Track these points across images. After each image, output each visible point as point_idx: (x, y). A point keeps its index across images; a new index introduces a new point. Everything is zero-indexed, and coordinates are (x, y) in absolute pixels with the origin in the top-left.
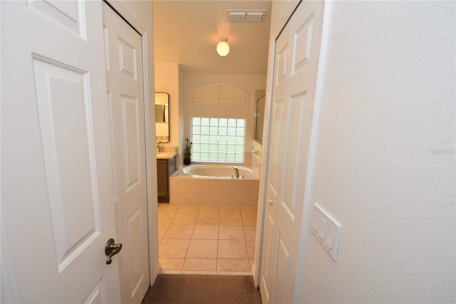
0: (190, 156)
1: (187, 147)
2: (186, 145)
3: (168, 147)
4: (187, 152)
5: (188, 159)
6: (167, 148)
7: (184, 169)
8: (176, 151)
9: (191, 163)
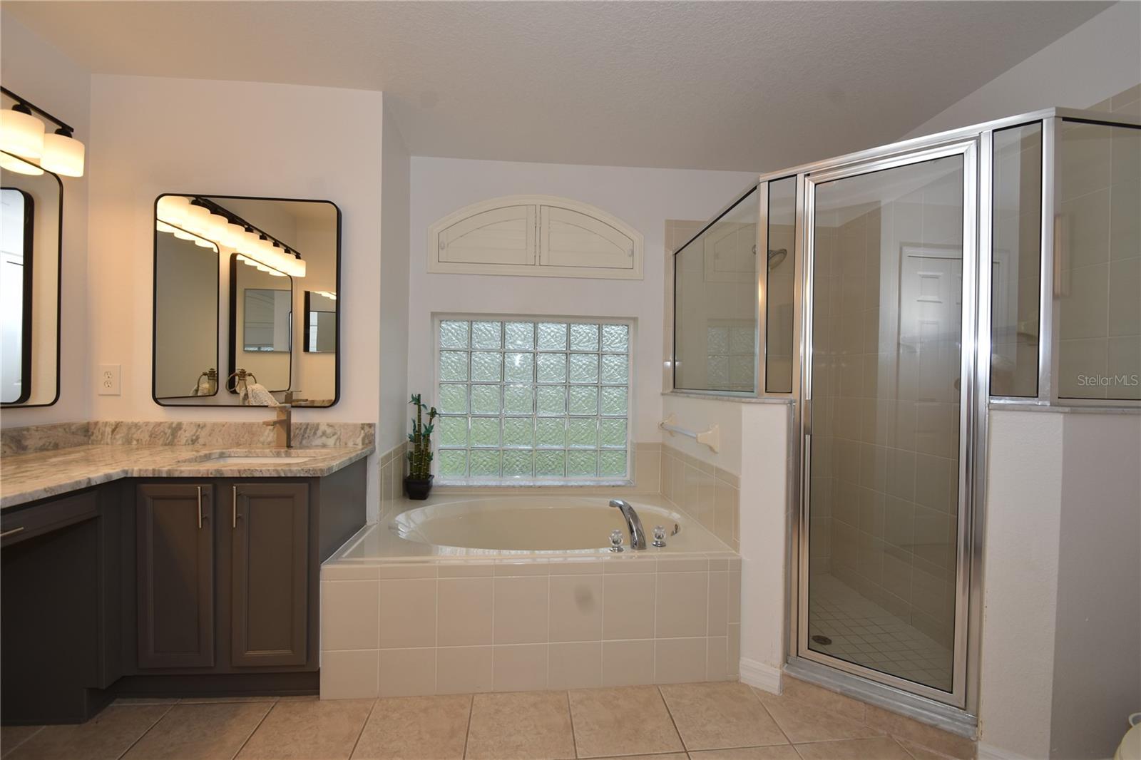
0: (428, 464)
1: (417, 430)
2: (414, 422)
3: (330, 426)
4: (418, 447)
5: (419, 476)
6: (329, 431)
7: (401, 518)
8: (367, 441)
9: (432, 492)
